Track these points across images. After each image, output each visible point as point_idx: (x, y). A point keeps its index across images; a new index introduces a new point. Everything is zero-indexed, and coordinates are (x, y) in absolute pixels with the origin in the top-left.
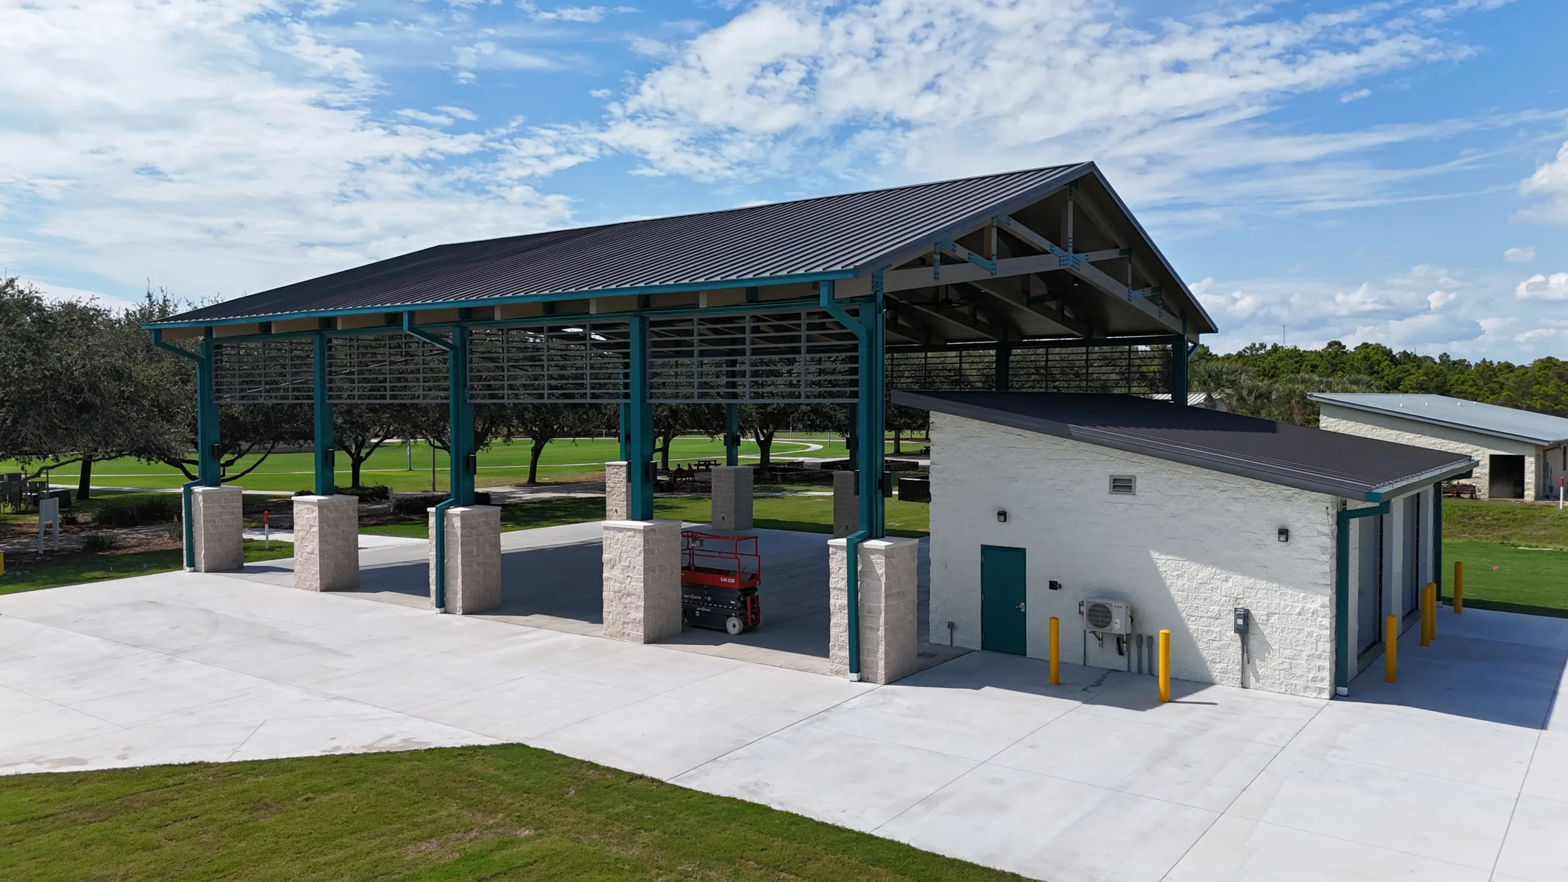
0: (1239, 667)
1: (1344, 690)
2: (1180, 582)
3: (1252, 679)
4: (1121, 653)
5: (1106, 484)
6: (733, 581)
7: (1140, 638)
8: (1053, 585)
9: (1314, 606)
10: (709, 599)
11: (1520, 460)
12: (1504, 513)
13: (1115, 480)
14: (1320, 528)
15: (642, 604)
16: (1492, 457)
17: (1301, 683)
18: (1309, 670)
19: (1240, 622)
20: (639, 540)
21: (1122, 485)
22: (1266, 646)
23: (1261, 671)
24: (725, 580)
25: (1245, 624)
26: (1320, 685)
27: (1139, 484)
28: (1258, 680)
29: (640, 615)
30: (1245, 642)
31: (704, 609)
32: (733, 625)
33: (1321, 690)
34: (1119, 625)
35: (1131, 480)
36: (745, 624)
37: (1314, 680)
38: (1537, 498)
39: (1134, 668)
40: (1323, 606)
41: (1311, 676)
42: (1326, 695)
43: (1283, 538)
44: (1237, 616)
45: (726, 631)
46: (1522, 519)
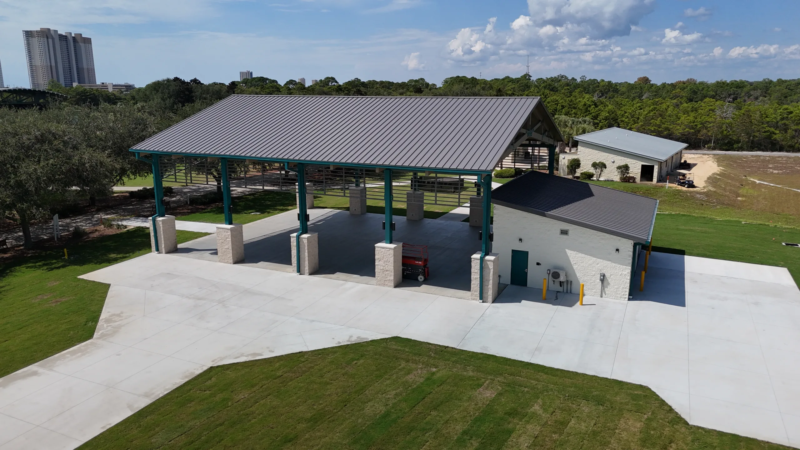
0: (600, 291)
1: (631, 297)
2: (582, 264)
3: (604, 294)
4: (561, 286)
5: (559, 232)
6: (421, 263)
7: (567, 281)
8: (538, 264)
9: (625, 273)
10: (410, 268)
11: (652, 167)
12: (647, 190)
13: (562, 231)
14: (629, 249)
15: (393, 274)
16: (642, 166)
17: (619, 296)
18: (622, 292)
19: (602, 278)
20: (392, 252)
21: (564, 232)
22: (609, 284)
23: (607, 292)
24: (417, 262)
25: (603, 278)
26: (625, 296)
27: (570, 232)
28: (605, 295)
29: (392, 278)
30: (602, 283)
31: (408, 272)
32: (421, 278)
33: (625, 298)
34: (562, 278)
35: (567, 231)
36: (425, 277)
37: (624, 295)
38: (658, 182)
39: (565, 291)
40: (628, 273)
41: (623, 294)
42: (627, 299)
43: (617, 252)
44: (601, 276)
45: (418, 280)
46: (653, 193)
